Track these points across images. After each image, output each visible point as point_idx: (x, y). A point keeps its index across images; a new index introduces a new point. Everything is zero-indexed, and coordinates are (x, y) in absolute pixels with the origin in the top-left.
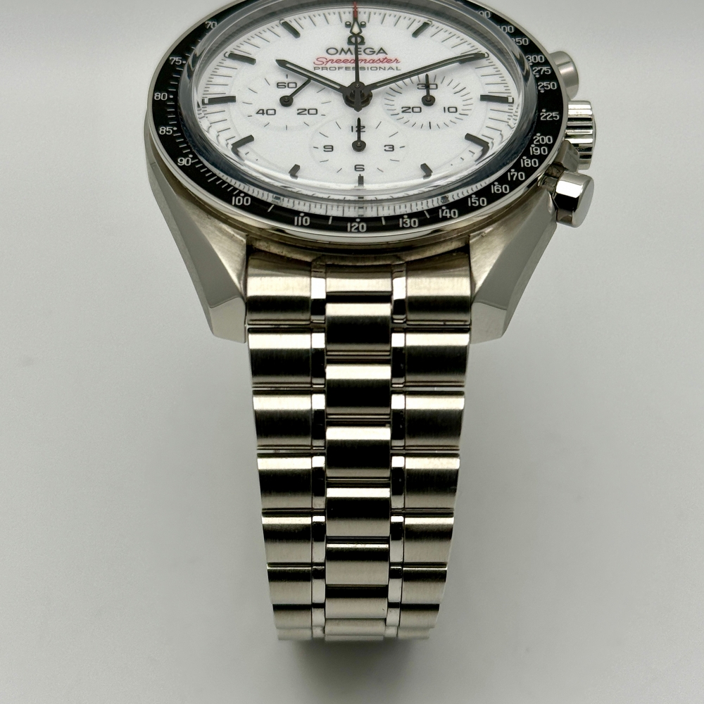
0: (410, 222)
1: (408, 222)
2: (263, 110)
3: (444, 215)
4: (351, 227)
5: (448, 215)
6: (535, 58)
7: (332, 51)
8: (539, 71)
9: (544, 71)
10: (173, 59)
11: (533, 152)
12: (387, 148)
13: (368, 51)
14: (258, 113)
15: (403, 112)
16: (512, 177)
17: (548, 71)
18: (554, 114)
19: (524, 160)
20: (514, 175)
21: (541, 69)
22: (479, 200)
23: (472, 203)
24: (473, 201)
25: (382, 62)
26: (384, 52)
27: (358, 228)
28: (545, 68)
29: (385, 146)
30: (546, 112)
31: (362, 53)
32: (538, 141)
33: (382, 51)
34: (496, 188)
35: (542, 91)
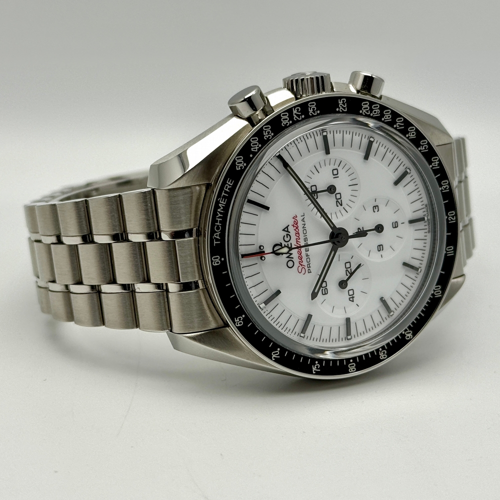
0: (445, 185)
1: (445, 187)
2: (350, 298)
3: (437, 165)
4: (452, 220)
5: (437, 163)
6: (284, 120)
7: (290, 264)
8: (298, 116)
9: (298, 112)
10: (315, 371)
11: (377, 114)
12: (376, 210)
13: (287, 239)
14: (353, 301)
15: (341, 205)
16: (400, 126)
17: (298, 110)
18: (341, 103)
19: (385, 120)
20: (398, 125)
21: (295, 114)
22: (423, 145)
23: (425, 149)
24: (424, 148)
25: (297, 228)
26: (287, 227)
27: (453, 217)
28: (295, 112)
29: (374, 212)
30: (339, 108)
31: (289, 243)
32: (367, 111)
33: (286, 230)
34: (412, 135)
35: (319, 112)
